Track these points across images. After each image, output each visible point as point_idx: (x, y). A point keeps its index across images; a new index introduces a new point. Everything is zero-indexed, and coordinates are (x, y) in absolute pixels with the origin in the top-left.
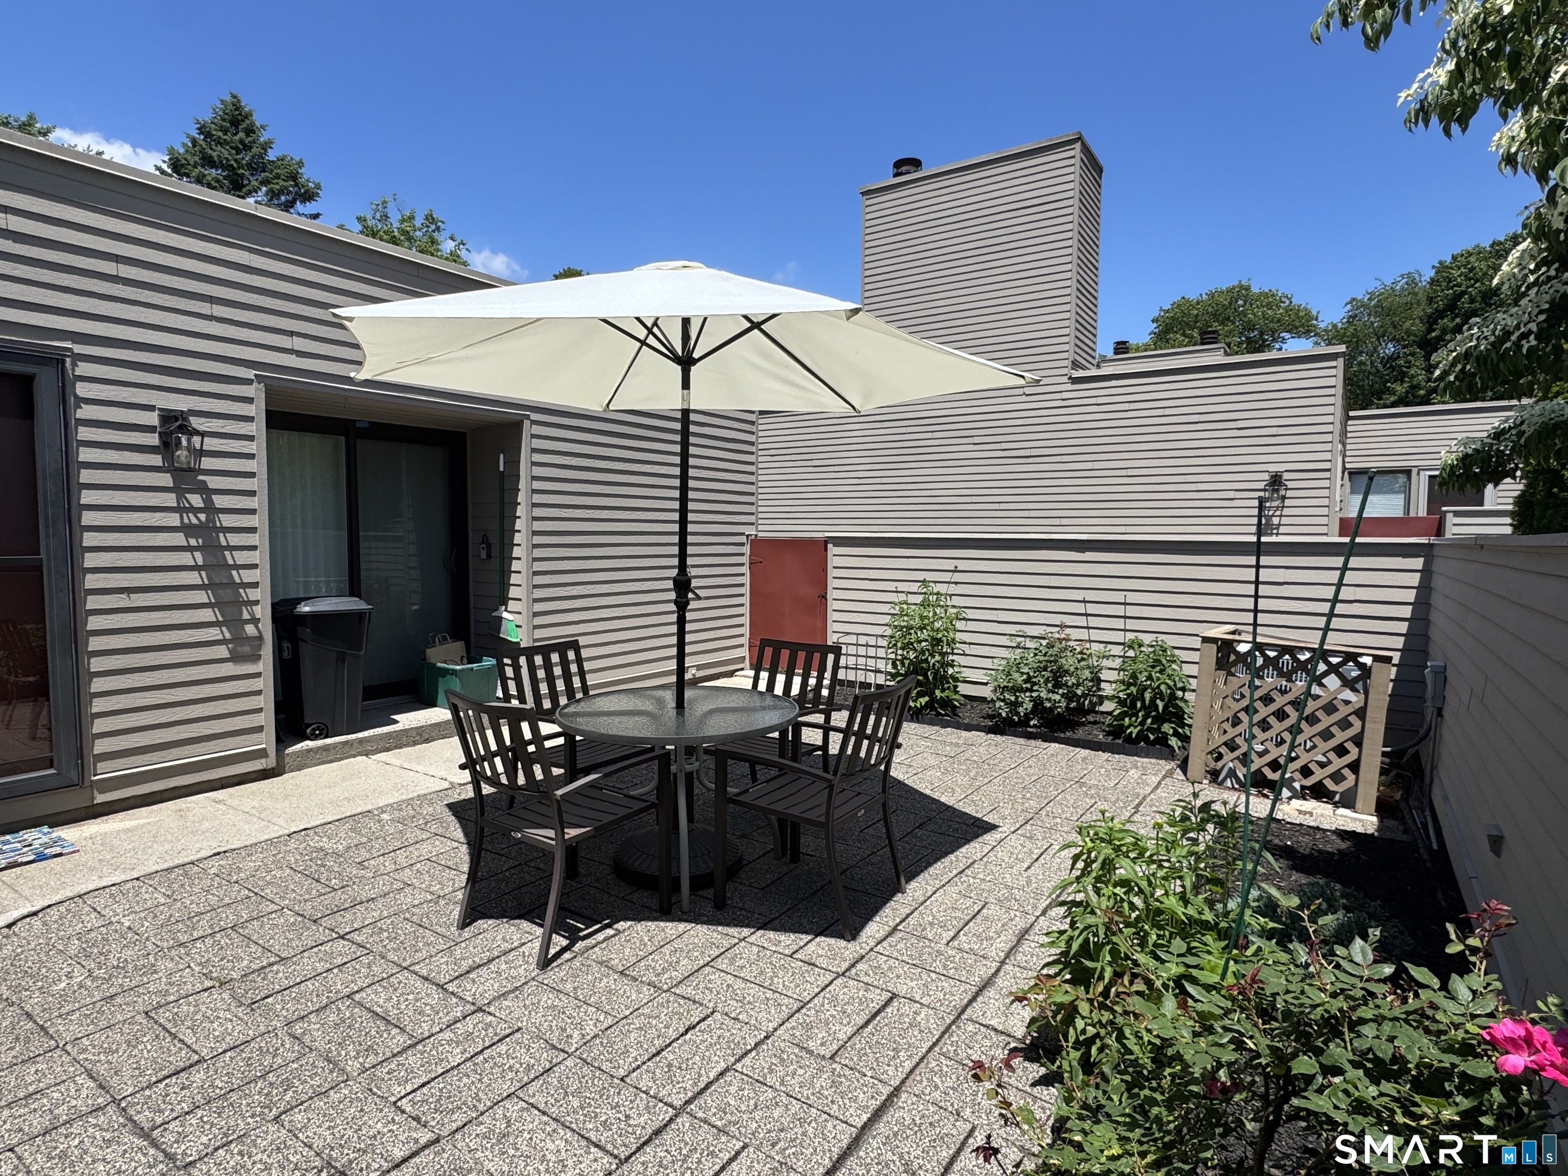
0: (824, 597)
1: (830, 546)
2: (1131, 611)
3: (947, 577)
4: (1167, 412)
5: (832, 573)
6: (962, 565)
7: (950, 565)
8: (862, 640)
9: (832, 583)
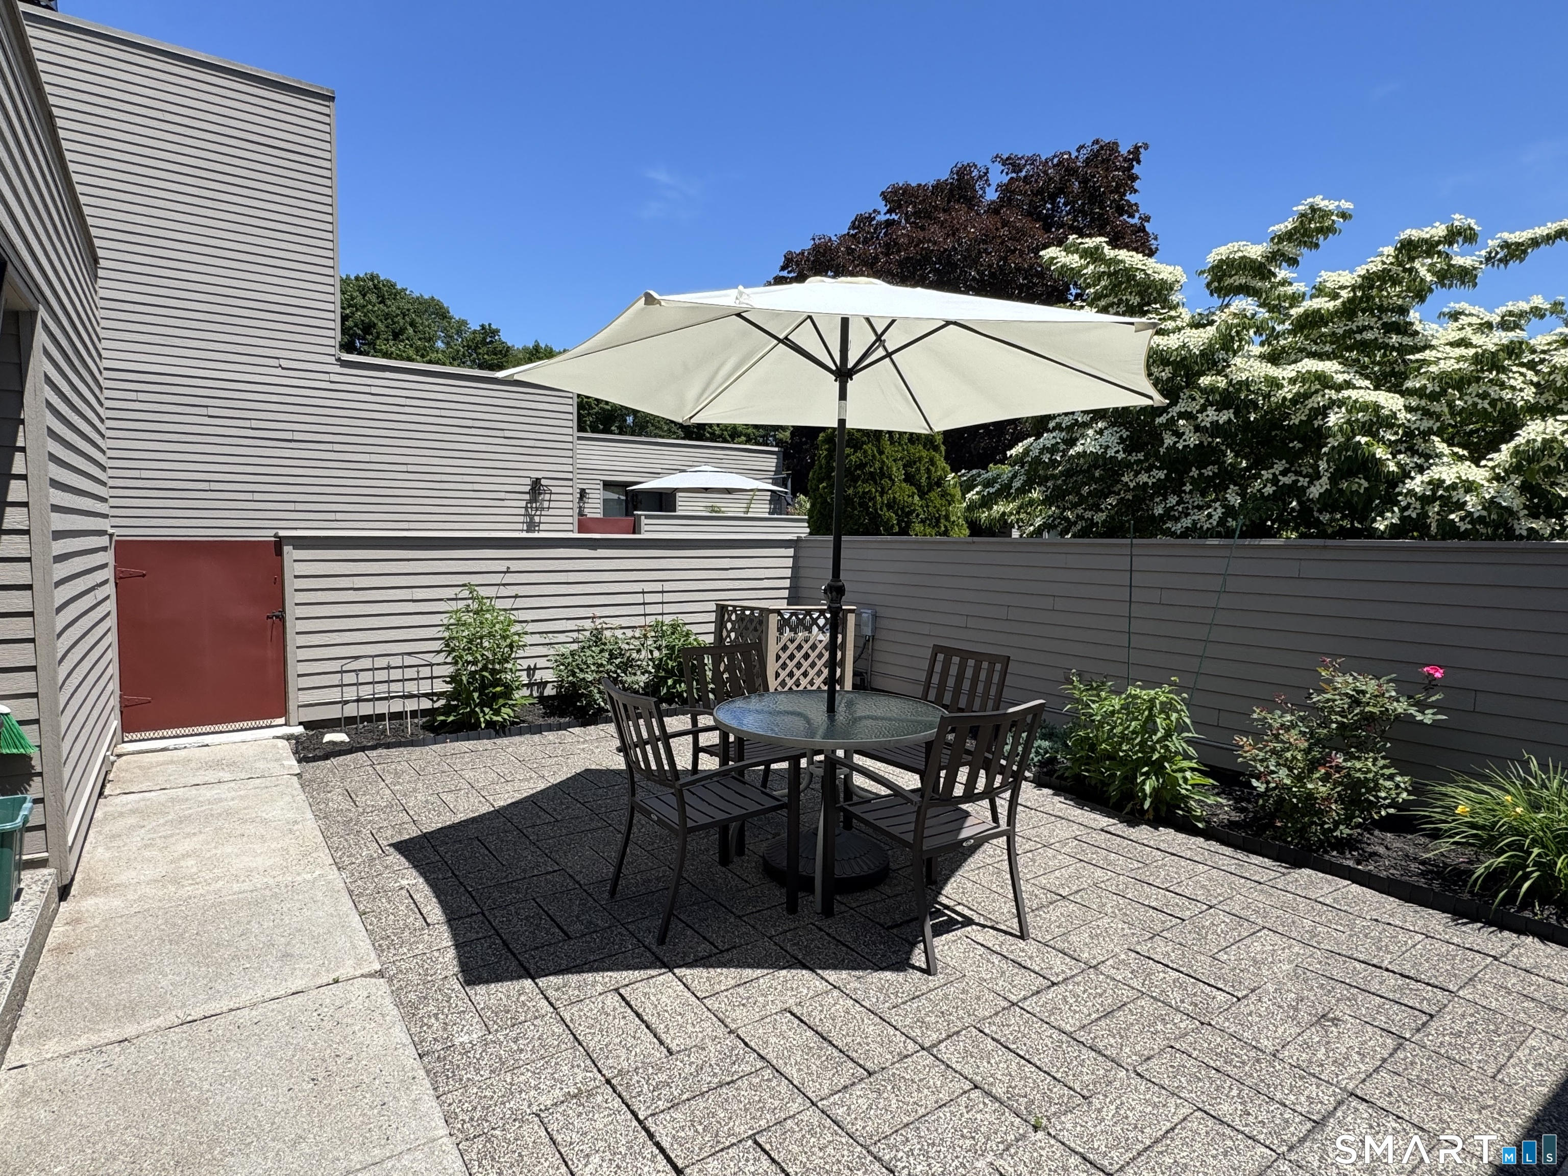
0: (282, 619)
1: (287, 549)
2: (667, 597)
3: (497, 579)
4: (443, 413)
5: (291, 584)
6: (515, 566)
7: (502, 566)
8: (381, 662)
9: (291, 597)
